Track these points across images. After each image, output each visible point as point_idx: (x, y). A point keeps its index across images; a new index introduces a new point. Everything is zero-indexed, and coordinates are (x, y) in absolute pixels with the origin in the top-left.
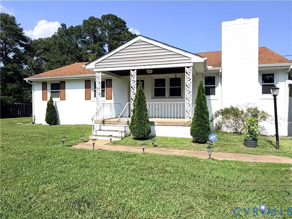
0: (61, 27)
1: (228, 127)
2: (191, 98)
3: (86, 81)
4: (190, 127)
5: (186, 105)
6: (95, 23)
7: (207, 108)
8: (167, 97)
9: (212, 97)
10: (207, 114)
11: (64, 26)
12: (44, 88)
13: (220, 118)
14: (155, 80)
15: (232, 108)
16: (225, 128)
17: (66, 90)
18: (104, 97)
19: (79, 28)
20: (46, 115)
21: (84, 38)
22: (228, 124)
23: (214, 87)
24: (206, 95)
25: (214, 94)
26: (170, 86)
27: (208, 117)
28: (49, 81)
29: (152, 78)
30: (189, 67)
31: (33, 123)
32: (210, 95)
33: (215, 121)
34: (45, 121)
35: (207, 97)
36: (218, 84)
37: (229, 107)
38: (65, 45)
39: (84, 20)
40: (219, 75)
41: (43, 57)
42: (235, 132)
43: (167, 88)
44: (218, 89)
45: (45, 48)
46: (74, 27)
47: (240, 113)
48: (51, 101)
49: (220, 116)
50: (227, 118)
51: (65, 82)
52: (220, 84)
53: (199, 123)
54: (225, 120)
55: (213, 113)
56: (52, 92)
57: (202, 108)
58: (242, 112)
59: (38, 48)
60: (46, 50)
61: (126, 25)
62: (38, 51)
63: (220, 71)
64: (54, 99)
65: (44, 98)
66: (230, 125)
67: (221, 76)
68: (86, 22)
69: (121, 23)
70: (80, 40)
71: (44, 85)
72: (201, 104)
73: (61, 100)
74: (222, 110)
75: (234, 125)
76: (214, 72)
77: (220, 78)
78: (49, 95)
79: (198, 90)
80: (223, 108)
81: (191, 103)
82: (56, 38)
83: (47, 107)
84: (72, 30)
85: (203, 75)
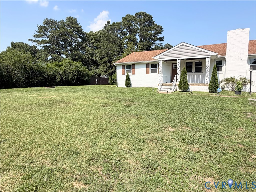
0: (107, 23)
1: (228, 88)
2: (209, 73)
3: (147, 64)
4: (208, 87)
5: (206, 76)
6: (131, 19)
7: (217, 77)
8: (193, 72)
9: (220, 72)
10: (217, 80)
11: (109, 22)
12: (123, 68)
13: (224, 83)
14: (187, 63)
15: (231, 78)
16: (227, 88)
17: (136, 69)
18: (157, 72)
19: (120, 24)
20: (126, 82)
21: (122, 30)
22: (228, 86)
23: (222, 66)
24: (217, 71)
25: (221, 70)
26: (195, 66)
27: (218, 81)
28: (126, 64)
29: (185, 62)
30: (208, 58)
31: (117, 87)
32: (219, 71)
33: (221, 85)
34: (126, 85)
35: (217, 72)
36: (224, 65)
37: (229, 77)
38: (111, 37)
39: (123, 18)
40: (225, 60)
41: (95, 45)
42: (232, 91)
43: (194, 67)
44: (223, 68)
45: (96, 39)
46: (115, 22)
47: (236, 80)
48: (128, 75)
49: (224, 82)
50: (228, 83)
51: (135, 65)
52: (225, 64)
53: (213, 84)
54: (227, 84)
55: (220, 81)
56: (127, 70)
57: (215, 77)
58: (237, 80)
59: (91, 39)
60: (97, 40)
61: (153, 19)
62: (92, 41)
63: (225, 58)
64: (129, 74)
65: (123, 73)
66: (230, 87)
67: (226, 60)
68: (124, 19)
69: (150, 17)
70: (119, 31)
71: (123, 66)
72: (215, 75)
73: (133, 74)
74: (225, 79)
75: (232, 86)
76: (222, 58)
77: (225, 61)
78: (126, 71)
79: (213, 69)
80: (226, 78)
81: (209, 75)
82: (104, 32)
83: (126, 78)
84: (115, 25)
85: (215, 60)
